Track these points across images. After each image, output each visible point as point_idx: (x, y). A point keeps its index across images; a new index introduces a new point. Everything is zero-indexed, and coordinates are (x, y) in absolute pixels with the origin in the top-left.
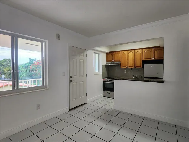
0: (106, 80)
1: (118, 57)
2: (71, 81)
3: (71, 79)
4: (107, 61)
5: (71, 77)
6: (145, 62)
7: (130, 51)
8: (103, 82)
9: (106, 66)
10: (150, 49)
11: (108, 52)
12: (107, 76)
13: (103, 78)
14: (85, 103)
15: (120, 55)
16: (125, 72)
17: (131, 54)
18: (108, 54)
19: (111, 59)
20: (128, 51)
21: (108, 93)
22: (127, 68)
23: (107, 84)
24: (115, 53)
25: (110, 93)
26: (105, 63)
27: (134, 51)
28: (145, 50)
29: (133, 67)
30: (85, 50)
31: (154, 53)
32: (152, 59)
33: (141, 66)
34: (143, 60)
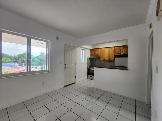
1: (98, 52)
2: (65, 68)
3: (65, 66)
4: (91, 55)
5: (65, 65)
6: (116, 56)
8: (88, 69)
9: (90, 58)
10: (120, 47)
11: (91, 49)
12: (90, 65)
13: (88, 66)
14: (75, 83)
15: (100, 51)
16: (103, 62)
17: (107, 50)
18: (91, 50)
19: (93, 54)
20: (105, 49)
21: (91, 76)
22: (104, 59)
23: (90, 70)
24: (96, 50)
26: (89, 56)
27: (109, 48)
28: (116, 48)
29: (108, 59)
30: (76, 48)
32: (121, 54)
33: (114, 59)
34: (115, 54)
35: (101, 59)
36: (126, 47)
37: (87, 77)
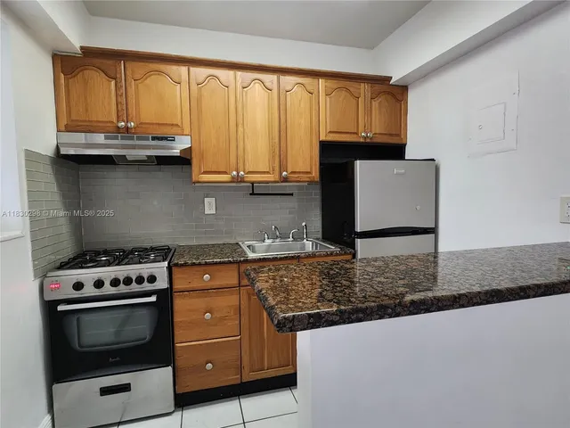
0: (78, 286)
7: (254, 75)
10: (353, 87)
13: (42, 275)
15: (185, 94)
16: (210, 206)
20: (239, 73)
21: (106, 391)
22: (234, 179)
23: (85, 318)
24: (139, 68)
25: (125, 388)
27: (274, 77)
29: (269, 177)
31: (369, 112)
32: (362, 135)
33: (316, 174)
34: (323, 138)
35: (205, 173)
36: (389, 93)
37: (48, 418)
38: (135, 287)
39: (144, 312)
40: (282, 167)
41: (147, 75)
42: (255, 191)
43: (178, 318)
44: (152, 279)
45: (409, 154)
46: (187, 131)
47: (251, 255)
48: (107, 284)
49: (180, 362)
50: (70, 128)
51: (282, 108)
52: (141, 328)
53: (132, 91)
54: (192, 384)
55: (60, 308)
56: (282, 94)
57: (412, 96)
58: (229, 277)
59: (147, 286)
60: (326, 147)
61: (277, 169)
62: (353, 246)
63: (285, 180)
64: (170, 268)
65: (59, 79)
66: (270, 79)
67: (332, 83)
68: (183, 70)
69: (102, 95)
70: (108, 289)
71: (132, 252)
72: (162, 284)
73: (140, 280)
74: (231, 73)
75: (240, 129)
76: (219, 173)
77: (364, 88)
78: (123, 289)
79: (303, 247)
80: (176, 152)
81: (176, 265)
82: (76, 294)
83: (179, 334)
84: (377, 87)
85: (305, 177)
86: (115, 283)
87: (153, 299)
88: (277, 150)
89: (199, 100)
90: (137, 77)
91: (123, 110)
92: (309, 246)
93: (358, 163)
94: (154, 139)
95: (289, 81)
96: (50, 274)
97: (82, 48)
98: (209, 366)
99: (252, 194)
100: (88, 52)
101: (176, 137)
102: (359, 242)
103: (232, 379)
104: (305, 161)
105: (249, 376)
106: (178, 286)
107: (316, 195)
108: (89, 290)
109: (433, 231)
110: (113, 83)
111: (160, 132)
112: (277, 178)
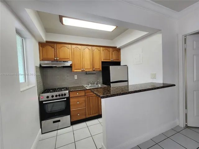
0: (48, 97)
7: (86, 47)
8: (41, 103)
9: (40, 68)
10: (108, 49)
12: (42, 90)
15: (70, 51)
16: (76, 77)
17: (87, 51)
19: (51, 56)
20: (83, 46)
21: (54, 122)
23: (49, 105)
25: (59, 121)
26: (38, 62)
29: (90, 70)
31: (112, 54)
32: (111, 60)
33: (101, 69)
34: (102, 61)
35: (75, 69)
36: (117, 50)
37: (41, 129)
38: (61, 97)
39: (63, 103)
40: (93, 68)
41: (61, 47)
42: (87, 73)
43: (71, 104)
44: (65, 95)
45: (121, 64)
46: (71, 60)
47: (87, 88)
48: (55, 96)
49: (72, 114)
50: (43, 60)
51: (93, 54)
52: (63, 106)
53: (58, 51)
54: (75, 119)
55: (44, 102)
56: (93, 51)
57: (122, 51)
58: (83, 94)
59: (64, 97)
60: (103, 63)
61: (92, 68)
62: (110, 85)
63: (94, 70)
64: (69, 92)
65: (40, 48)
66: (90, 47)
67: (104, 48)
68: (70, 46)
69: (51, 52)
70: (55, 98)
71: (58, 89)
72: (67, 96)
73: (62, 95)
74: (81, 46)
75: (83, 59)
76: (78, 69)
77: (111, 49)
78: (58, 97)
79: (98, 86)
80: (69, 65)
81: (71, 91)
82: (47, 99)
83: (71, 107)
84: (114, 49)
85: (98, 70)
86: (56, 96)
87: (66, 99)
88: (92, 64)
89: (74, 53)
90: (59, 48)
91: (56, 55)
92: (100, 86)
93: (110, 67)
94: (63, 62)
95: (94, 48)
96: (41, 95)
97: (46, 41)
98: (79, 115)
99: (86, 74)
100: (47, 42)
101: (69, 61)
102: (111, 84)
103: (84, 117)
104: (98, 66)
105: (88, 116)
106: (71, 96)
107: (101, 73)
108: (50, 98)
109: (127, 81)
110: (53, 49)
111: (64, 60)
112: (92, 70)
